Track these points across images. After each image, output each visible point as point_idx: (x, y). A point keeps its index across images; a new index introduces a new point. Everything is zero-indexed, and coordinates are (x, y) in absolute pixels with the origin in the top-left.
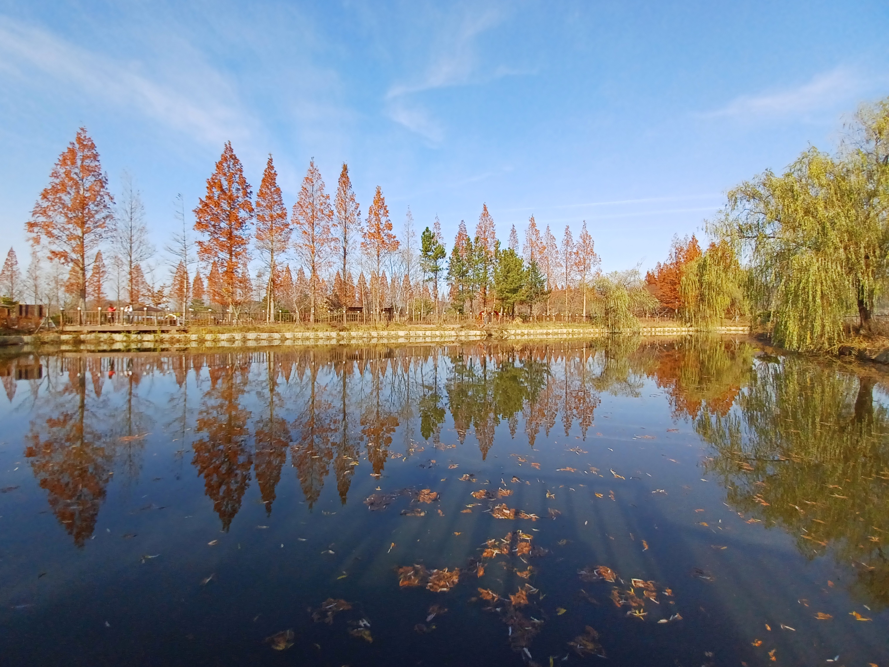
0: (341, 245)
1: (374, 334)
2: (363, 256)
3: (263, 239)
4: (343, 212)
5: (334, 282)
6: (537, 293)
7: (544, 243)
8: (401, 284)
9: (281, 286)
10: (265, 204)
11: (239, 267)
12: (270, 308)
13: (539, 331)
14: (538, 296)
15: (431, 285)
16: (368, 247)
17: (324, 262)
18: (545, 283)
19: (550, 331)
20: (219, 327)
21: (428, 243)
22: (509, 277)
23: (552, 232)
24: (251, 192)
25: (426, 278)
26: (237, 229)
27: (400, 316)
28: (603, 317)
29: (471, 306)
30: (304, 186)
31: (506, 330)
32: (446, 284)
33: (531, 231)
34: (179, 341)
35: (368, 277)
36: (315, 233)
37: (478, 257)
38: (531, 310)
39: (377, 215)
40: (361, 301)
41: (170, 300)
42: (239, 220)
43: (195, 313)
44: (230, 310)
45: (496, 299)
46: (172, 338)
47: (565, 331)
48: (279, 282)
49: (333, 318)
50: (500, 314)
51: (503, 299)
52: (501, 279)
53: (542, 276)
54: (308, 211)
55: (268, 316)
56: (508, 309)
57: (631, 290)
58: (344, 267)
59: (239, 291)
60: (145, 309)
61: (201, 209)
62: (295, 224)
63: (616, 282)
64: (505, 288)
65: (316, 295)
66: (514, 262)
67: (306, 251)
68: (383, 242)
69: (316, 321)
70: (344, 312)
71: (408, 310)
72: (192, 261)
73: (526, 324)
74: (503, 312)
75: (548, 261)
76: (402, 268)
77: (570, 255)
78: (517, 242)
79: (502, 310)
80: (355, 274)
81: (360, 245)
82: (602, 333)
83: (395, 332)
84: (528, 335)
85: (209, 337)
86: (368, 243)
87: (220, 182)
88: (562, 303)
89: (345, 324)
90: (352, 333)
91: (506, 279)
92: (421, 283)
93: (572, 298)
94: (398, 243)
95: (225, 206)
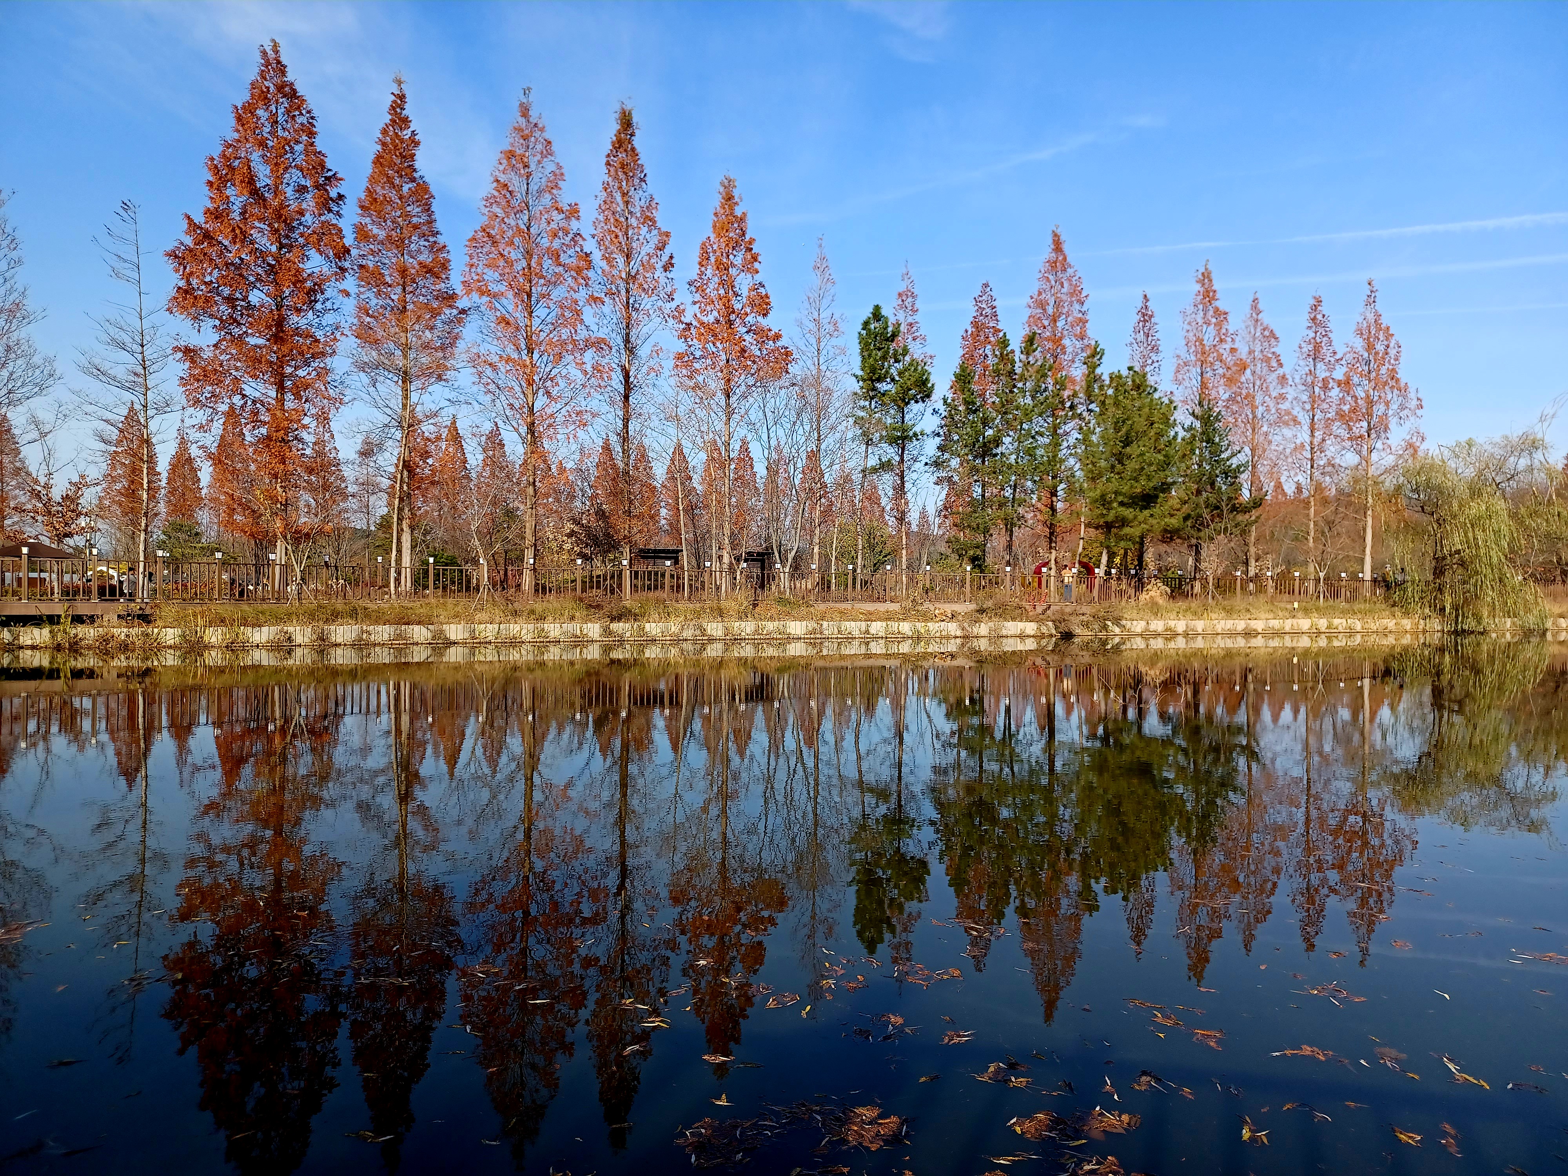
0: (613, 359)
1: (715, 628)
2: (682, 393)
3: (376, 342)
4: (620, 260)
5: (594, 472)
6: (1217, 508)
7: (1243, 352)
8: (797, 482)
9: (433, 483)
10: (382, 234)
11: (305, 427)
12: (399, 551)
13: (1223, 624)
14: (1220, 516)
15: (886, 483)
16: (697, 366)
17: (563, 411)
18: (1245, 478)
19: (1259, 625)
20: (245, 607)
21: (880, 354)
22: (1129, 457)
23: (1265, 318)
24: (341, 197)
25: (872, 462)
26: (298, 310)
27: (792, 576)
28: (1427, 583)
29: (1009, 546)
30: (503, 178)
31: (1117, 621)
32: (934, 479)
33: (1201, 314)
34: (125, 647)
35: (697, 459)
36: (536, 322)
37: (1033, 398)
38: (1197, 560)
39: (723, 268)
40: (674, 529)
41: (101, 524)
42: (305, 280)
43: (174, 563)
44: (278, 555)
45: (1087, 525)
46: (105, 640)
47: (1304, 624)
48: (427, 471)
49: (591, 582)
50: (1100, 572)
51: (1108, 527)
52: (1103, 464)
53: (1233, 455)
54: (513, 256)
55: (393, 574)
56: (1126, 554)
57: (1519, 497)
58: (626, 426)
59: (306, 498)
60: (25, 550)
61: (191, 251)
62: (475, 296)
63: (1470, 473)
64: (1116, 493)
65: (541, 511)
66: (1147, 410)
67: (507, 377)
68: (743, 351)
69: (541, 589)
70: (625, 562)
71: (816, 557)
72: (164, 407)
73: (1182, 604)
74: (1110, 564)
75: (1254, 408)
76: (801, 431)
77: (1325, 387)
78: (1155, 349)
79: (1104, 559)
80: (658, 448)
81: (671, 363)
82: (1424, 631)
83: (776, 623)
84: (1186, 635)
85: (214, 636)
86: (698, 354)
87: (249, 168)
88: (1296, 539)
89: (628, 599)
90: (647, 625)
91: (1120, 462)
92: (857, 477)
93: (1330, 524)
94: (788, 354)
95: (264, 241)
